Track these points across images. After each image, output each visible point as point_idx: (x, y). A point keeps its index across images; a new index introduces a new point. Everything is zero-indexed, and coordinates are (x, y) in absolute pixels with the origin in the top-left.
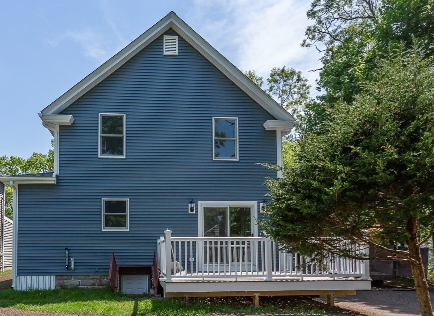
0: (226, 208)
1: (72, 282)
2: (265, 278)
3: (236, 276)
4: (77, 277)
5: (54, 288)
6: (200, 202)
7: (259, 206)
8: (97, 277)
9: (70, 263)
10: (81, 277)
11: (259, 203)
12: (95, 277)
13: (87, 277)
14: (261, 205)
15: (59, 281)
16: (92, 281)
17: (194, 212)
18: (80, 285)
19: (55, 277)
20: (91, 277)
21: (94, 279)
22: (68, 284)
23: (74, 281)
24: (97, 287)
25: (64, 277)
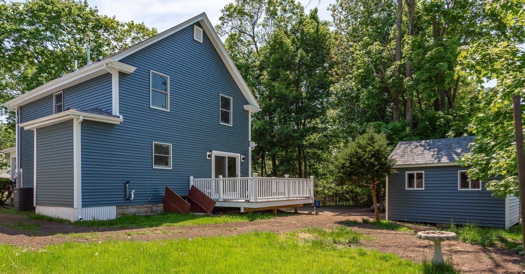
0: (225, 157)
1: (130, 210)
2: (285, 199)
3: (278, 198)
4: (134, 207)
5: (115, 217)
6: (214, 152)
7: (241, 157)
8: (150, 206)
9: (130, 194)
10: (137, 206)
11: (241, 155)
12: (148, 206)
13: (142, 206)
14: (242, 156)
15: (120, 211)
16: (145, 209)
17: (210, 158)
18: (136, 213)
19: (115, 207)
20: (145, 206)
21: (146, 207)
22: (127, 212)
23: (132, 210)
24: (149, 214)
25: (123, 207)
